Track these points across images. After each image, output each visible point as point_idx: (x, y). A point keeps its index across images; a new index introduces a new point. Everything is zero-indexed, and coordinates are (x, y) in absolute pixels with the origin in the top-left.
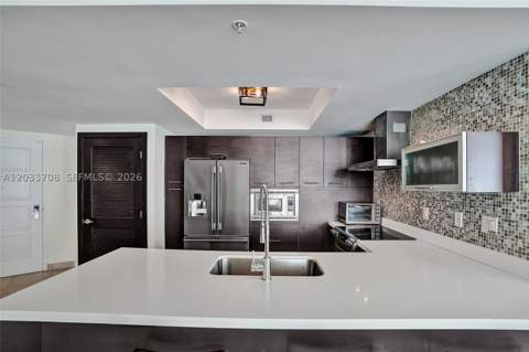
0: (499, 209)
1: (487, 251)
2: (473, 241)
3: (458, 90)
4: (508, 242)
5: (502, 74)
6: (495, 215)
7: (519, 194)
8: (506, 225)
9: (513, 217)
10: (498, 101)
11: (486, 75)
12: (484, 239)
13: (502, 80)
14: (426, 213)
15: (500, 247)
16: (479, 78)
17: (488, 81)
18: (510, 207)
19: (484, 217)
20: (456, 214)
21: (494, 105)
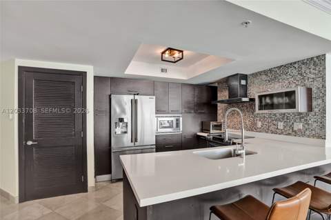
0: (303, 120)
1: (297, 138)
2: (289, 134)
3: (279, 67)
4: (307, 132)
5: (303, 64)
6: (300, 122)
7: (313, 113)
8: (306, 126)
9: (310, 122)
10: (301, 75)
11: (295, 63)
12: (295, 133)
13: (303, 66)
14: (259, 124)
15: (303, 135)
16: (291, 64)
17: (296, 66)
18: (308, 118)
19: (295, 124)
20: (279, 123)
21: (299, 76)
